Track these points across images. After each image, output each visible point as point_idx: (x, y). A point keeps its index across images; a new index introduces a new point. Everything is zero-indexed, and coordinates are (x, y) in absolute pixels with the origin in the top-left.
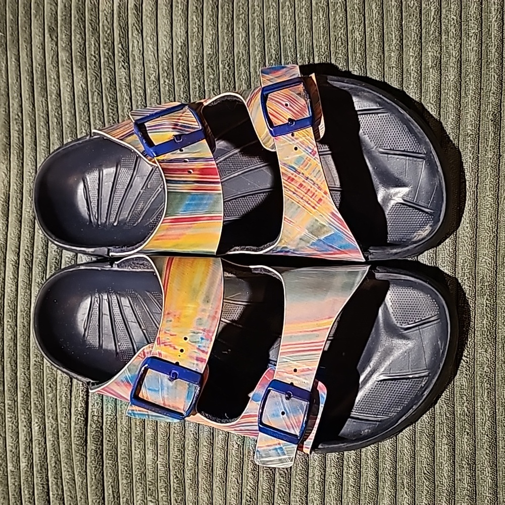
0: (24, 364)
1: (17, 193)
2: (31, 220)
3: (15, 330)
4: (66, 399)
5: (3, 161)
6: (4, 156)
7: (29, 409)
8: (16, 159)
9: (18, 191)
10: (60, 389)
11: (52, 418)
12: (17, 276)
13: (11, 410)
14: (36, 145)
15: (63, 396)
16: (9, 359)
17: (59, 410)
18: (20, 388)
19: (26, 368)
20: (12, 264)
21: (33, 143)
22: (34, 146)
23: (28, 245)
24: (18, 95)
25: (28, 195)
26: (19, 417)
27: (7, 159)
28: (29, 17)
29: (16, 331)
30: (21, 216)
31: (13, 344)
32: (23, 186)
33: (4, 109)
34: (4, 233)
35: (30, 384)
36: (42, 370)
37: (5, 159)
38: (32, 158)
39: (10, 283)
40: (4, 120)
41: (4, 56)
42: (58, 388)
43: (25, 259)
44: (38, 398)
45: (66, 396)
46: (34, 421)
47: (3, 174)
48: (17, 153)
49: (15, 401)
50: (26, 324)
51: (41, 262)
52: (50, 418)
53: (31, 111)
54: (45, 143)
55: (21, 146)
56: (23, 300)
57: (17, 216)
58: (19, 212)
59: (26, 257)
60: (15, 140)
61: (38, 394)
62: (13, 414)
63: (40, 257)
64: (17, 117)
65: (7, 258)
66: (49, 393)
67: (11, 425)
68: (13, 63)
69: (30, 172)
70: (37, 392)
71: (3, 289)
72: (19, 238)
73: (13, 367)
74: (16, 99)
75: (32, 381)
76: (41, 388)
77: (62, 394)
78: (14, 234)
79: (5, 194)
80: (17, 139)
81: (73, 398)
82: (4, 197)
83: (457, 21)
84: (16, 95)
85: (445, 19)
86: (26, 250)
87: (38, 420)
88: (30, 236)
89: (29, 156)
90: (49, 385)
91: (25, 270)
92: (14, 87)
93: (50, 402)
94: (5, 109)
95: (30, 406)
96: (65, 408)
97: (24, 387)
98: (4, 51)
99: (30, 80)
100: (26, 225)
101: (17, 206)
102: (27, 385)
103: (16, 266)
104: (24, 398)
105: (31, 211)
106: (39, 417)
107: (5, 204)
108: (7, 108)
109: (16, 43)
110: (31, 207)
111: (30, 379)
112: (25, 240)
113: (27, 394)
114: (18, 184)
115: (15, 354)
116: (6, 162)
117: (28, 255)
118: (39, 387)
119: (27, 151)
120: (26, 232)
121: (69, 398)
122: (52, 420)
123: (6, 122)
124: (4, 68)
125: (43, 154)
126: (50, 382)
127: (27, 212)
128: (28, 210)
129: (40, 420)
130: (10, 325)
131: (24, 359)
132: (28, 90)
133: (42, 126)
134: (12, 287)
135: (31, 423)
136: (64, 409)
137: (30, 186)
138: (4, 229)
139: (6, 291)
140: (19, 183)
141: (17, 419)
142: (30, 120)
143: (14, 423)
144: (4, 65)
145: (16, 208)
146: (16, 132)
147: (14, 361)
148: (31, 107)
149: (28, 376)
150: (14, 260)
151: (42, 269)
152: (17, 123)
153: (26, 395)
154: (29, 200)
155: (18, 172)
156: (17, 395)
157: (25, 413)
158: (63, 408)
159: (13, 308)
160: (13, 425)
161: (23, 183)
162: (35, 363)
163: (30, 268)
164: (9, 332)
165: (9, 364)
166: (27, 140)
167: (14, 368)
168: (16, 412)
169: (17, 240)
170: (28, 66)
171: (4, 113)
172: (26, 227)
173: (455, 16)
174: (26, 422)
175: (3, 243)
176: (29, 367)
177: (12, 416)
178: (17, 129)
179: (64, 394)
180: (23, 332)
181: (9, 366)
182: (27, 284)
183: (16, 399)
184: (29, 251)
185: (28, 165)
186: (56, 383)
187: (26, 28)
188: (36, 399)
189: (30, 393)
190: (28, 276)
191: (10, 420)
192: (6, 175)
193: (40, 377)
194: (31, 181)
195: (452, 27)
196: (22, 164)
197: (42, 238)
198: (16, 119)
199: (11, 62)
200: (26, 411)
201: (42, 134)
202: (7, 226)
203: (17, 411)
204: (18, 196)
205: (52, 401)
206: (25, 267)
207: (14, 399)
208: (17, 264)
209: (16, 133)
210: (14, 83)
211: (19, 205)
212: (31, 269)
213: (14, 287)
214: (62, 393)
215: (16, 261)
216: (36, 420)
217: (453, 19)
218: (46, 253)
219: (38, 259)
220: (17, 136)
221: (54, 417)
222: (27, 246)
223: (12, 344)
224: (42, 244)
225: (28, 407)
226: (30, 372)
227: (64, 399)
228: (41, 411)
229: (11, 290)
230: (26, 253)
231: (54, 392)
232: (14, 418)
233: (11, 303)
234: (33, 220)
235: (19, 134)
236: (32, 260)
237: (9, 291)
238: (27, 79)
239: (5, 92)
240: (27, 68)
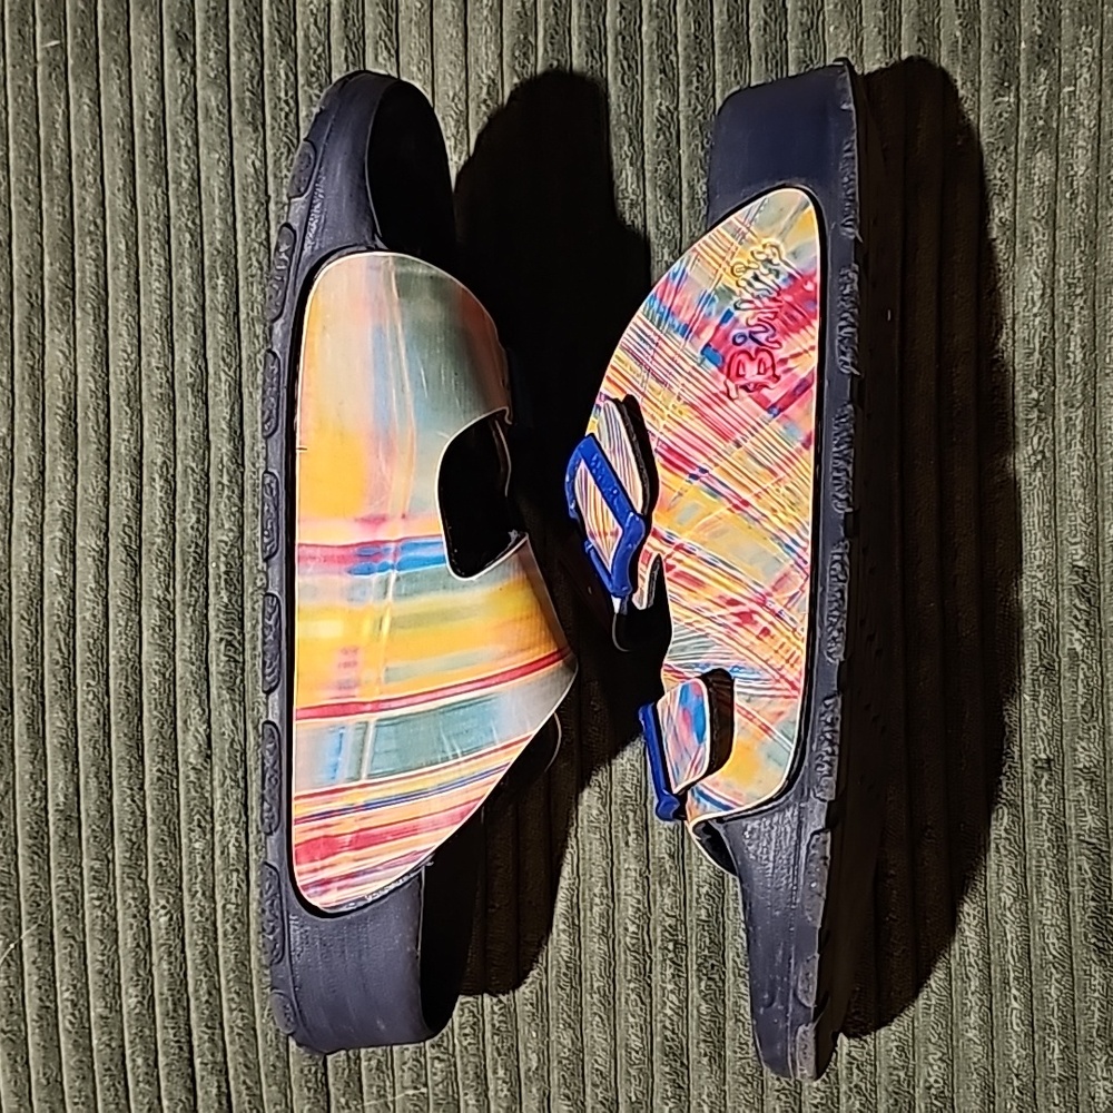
0: (130, 779)
1: (97, 398)
2: (135, 460)
3: (105, 704)
4: (239, 852)
5: (59, 326)
6: (61, 313)
7: (143, 877)
8: (91, 322)
9: (100, 395)
10: (223, 831)
11: (204, 894)
12: (104, 585)
13: (100, 880)
14: (138, 292)
15: (230, 845)
16: (94, 769)
17: (220, 877)
18: (122, 832)
19: (135, 788)
20: (94, 557)
21: (132, 286)
22: (134, 293)
23: (130, 514)
24: (95, 180)
25: (124, 404)
26: (119, 897)
27: (68, 320)
28: (125, 6)
29: (109, 706)
30: (108, 449)
31: (101, 733)
32: (108, 381)
33: (61, 210)
34: (69, 487)
35: (144, 823)
36: (175, 792)
37: (62, 322)
38: (130, 319)
39: (89, 600)
40: (61, 234)
41: (60, 91)
42: (218, 828)
43: (125, 547)
44: (166, 853)
45: (237, 844)
46: (158, 904)
47: (61, 355)
48: (93, 307)
49: (109, 861)
50: (133, 690)
51: (161, 552)
52: (199, 895)
53: (127, 214)
54: (162, 287)
55: (102, 292)
56: (124, 637)
57: (98, 449)
58: (103, 441)
59: (127, 540)
60: (89, 281)
61: (168, 844)
62: (104, 890)
63: (159, 540)
64: (92, 228)
65: (80, 543)
66: (197, 841)
67: (100, 913)
68: (86, 108)
69: (125, 351)
70: (166, 838)
71: (71, 614)
72: (106, 499)
73: (103, 785)
74: (92, 187)
75: (149, 814)
76: (175, 829)
77: (229, 842)
78: (94, 491)
79: (67, 399)
80: (94, 278)
81: (252, 849)
82: (65, 408)
83: (1093, 58)
84: (90, 178)
85: (1070, 53)
86: (124, 525)
87: (168, 902)
88: (132, 494)
89: (123, 315)
90: (195, 823)
91: (126, 571)
92: (86, 162)
93: (199, 860)
94: (64, 208)
95: (144, 871)
96: (237, 871)
97: (131, 829)
98: (62, 79)
99: (127, 147)
100: (123, 471)
101: (99, 428)
102: (140, 825)
103: (102, 562)
104: (132, 853)
105: (132, 440)
106: (169, 893)
107: (66, 421)
108: (67, 206)
109: (92, 64)
110: (132, 430)
111: (145, 812)
112: (122, 504)
113: (139, 846)
114: (97, 377)
115: (106, 757)
116: (66, 329)
117: (130, 537)
118: (169, 828)
119: (118, 304)
120: (124, 487)
121: (244, 850)
122: (202, 899)
123: (65, 239)
124: (60, 118)
125: (157, 312)
126: (197, 816)
127: (124, 440)
128: (126, 437)
129: (171, 900)
130: (94, 693)
131: (130, 767)
132: (121, 170)
133: (155, 250)
134: (94, 608)
135: (147, 908)
136: (235, 874)
137: (128, 383)
138: (68, 478)
139: (78, 617)
140: (100, 376)
141: (113, 900)
142: (124, 235)
143: (108, 910)
144: (61, 112)
145: (96, 432)
146: (90, 261)
147: (106, 772)
148: (129, 206)
149: (141, 805)
150: (97, 549)
151: (165, 568)
152: (92, 241)
153: (136, 847)
154: (127, 413)
155: (96, 351)
156: (113, 848)
157: (135, 886)
158: (232, 871)
159: (100, 655)
160: (105, 915)
161: (107, 375)
162: (159, 774)
163: (136, 564)
164: (93, 709)
165: (94, 779)
166: (117, 280)
167: (105, 788)
168: (110, 885)
169: (101, 503)
170: (122, 115)
171: (61, 218)
172: (124, 474)
173: (1091, 47)
174: (136, 906)
175: (67, 509)
176: (142, 784)
177: (101, 894)
178: (94, 255)
179: (233, 841)
180: (127, 707)
181: (93, 783)
182: (131, 600)
183: (110, 856)
184: (131, 527)
185: (121, 335)
186: (212, 817)
187: (118, 32)
188: (163, 855)
189: (145, 841)
190: (132, 583)
191: (97, 903)
192: (67, 358)
193: (173, 805)
194: (129, 371)
195: (1085, 70)
196: (106, 332)
197: (161, 498)
198: (90, 232)
199: (79, 108)
200: (138, 881)
201: (155, 267)
202: (75, 471)
203: (114, 884)
204: (98, 404)
205: (203, 857)
206: (126, 563)
207: (106, 856)
208: (103, 557)
209: (90, 264)
210: (87, 151)
211: (102, 426)
212: (137, 568)
213: (101, 607)
214: (228, 839)
215: (101, 550)
216: (163, 902)
217: (1086, 53)
218: (172, 532)
219: (155, 547)
220: (94, 270)
221: (207, 893)
222: (128, 517)
223: (98, 734)
224: (163, 513)
225: (141, 873)
226: (144, 796)
227: (232, 850)
228: (173, 880)
229: (94, 616)
230: (125, 533)
231: (208, 837)
232: (106, 898)
233: (94, 643)
234: (138, 458)
235: (97, 266)
236: (140, 547)
237: (88, 615)
238: (119, 144)
239: (63, 170)
240: (119, 120)
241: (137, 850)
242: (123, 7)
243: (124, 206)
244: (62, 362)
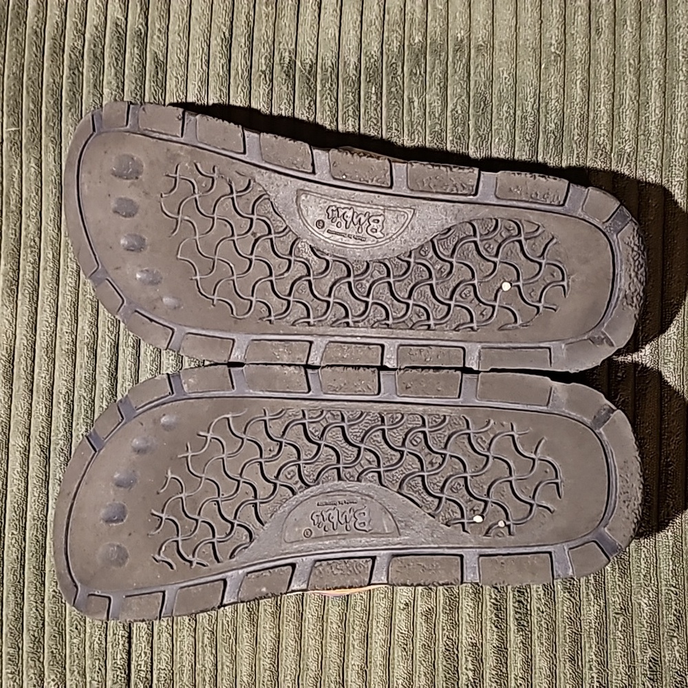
0: (36, 595)
1: (27, 350)
2: (48, 390)
3: (23, 546)
4: (100, 647)
5: (7, 304)
6: (9, 296)
7: (41, 660)
8: (27, 303)
9: (29, 348)
10: (91, 633)
11: (79, 673)
12: (26, 469)
13: (13, 661)
14: (58, 285)
15: (95, 643)
16: (12, 589)
17: (89, 662)
18: (29, 630)
19: (38, 602)
20: (20, 451)
21: (54, 281)
22: (55, 285)
23: (44, 425)
24: (36, 214)
25: (44, 355)
26: (25, 673)
27: (13, 300)
28: (59, 108)
29: (25, 548)
30: (32, 383)
31: (19, 565)
32: (35, 339)
33: (14, 232)
34: (7, 406)
35: (43, 624)
36: (63, 605)
37: (9, 301)
38: (52, 301)
39: (16, 479)
40: (13, 247)
41: (17, 158)
42: (88, 630)
43: (40, 445)
44: (56, 645)
45: (99, 642)
46: (50, 678)
47: (7, 322)
48: (30, 293)
49: (19, 649)
50: (40, 538)
51: (63, 450)
52: (76, 673)
53: (55, 236)
54: (73, 282)
55: (36, 284)
56: (37, 503)
57: (26, 383)
58: (29, 377)
59: (41, 441)
60: (28, 276)
61: (58, 639)
62: (15, 668)
63: (61, 442)
64: (32, 243)
65: (12, 442)
66: (75, 638)
67: (12, 683)
68: (33, 170)
69: (47, 321)
70: (56, 635)
71: (4, 487)
72: (30, 414)
73: (18, 599)
74: (34, 219)
75: (47, 619)
76: (62, 630)
77: (94, 640)
78: (22, 409)
79: (9, 350)
80: (31, 275)
81: (109, 645)
82: (7, 356)
83: (657, 166)
84: (33, 213)
85: (643, 162)
86: (40, 432)
87: (56, 677)
88: (46, 412)
89: (47, 299)
90: (74, 626)
91: (40, 461)
92: (31, 202)
93: (76, 651)
94: (15, 230)
95: (42, 656)
96: (99, 659)
97: (35, 628)
98: (18, 151)
99: (58, 195)
100: (41, 397)
101: (27, 369)
102: (40, 626)
103: (25, 455)
104: (35, 644)
105: (47, 377)
106: (57, 671)
107: (7, 364)
108: (18, 230)
109: (37, 143)
110: (48, 371)
111: (44, 618)
112: (39, 418)
113: (40, 639)
114: (29, 338)
115: (21, 581)
116: (11, 306)
117: (43, 439)
118: (59, 629)
119: (45, 292)
120: (41, 407)
121: (104, 646)
122: (78, 676)
123: (15, 250)
124: (16, 175)
125: (69, 297)
126: (76, 622)
127: (42, 377)
128: (43, 375)
129: (58, 676)
130: (16, 539)
131: (36, 588)
132: (53, 209)
133: (71, 259)
134: (19, 484)
135: (42, 680)
136: (97, 662)
137: (47, 341)
138: (6, 400)
139: (9, 489)
140: (30, 336)
141: (21, 674)
142: (52, 249)
143: (17, 681)
144: (17, 172)
145: (25, 371)
146: (29, 264)
147: (21, 591)
148: (56, 231)
149: (42, 613)
150: (22, 446)
151: (65, 460)
152: (32, 252)
153: (37, 640)
154: (45, 360)
155: (29, 320)
156: (22, 640)
157: (35, 666)
158: (96, 659)
159: (21, 515)
160: (15, 684)
161: (35, 336)
162: (54, 593)
163: (46, 457)
164: (14, 549)
165: (13, 595)
166: (46, 276)
167: (19, 601)
168: (19, 665)
169: (26, 417)
170: (55, 174)
171: (13, 237)
172: (41, 399)
173: (656, 159)
174: (35, 679)
175: (4, 420)
176: (43, 599)
177: (13, 671)
178: (32, 261)
179: (97, 639)
180: (36, 549)
181: (12, 597)
182: (43, 480)
183: (20, 646)
184: (44, 433)
185: (45, 311)
186: (85, 623)
187: (54, 124)
188: (54, 646)
189: (43, 637)
190: (44, 469)
191: (10, 676)
192: (10, 324)
193: (62, 614)
194: (49, 334)
195: (652, 173)
196: (36, 309)
197: (64, 415)
198: (31, 246)
199: (28, 170)
200: (37, 662)
201: (70, 269)
202: (11, 396)
203: (22, 664)
204: (28, 354)
205: (79, 649)
206: (40, 456)
207: (18, 645)
208: (26, 451)
209: (29, 266)
210: (32, 196)
211: (29, 368)
212: (47, 459)
213: (23, 484)
214: (93, 638)
215: (25, 447)
216: (53, 677)
217: (653, 163)
218: (70, 437)
219: (59, 446)
220: (32, 270)
221: (81, 672)
222: (43, 427)
223: (17, 566)
224: (64, 425)
225: (39, 657)
226: (44, 607)
227: (96, 646)
228: (60, 662)
229: (19, 490)
230: (40, 437)
231: (82, 635)
232: (17, 673)
233: (18, 507)
234: (51, 389)
235: (33, 268)
236: (50, 446)
237: (15, 489)
238: (52, 193)
239: (16, 207)
240: (53, 178)
241: (38, 642)
242: (58, 108)
243: (53, 231)
244: (7, 327)
